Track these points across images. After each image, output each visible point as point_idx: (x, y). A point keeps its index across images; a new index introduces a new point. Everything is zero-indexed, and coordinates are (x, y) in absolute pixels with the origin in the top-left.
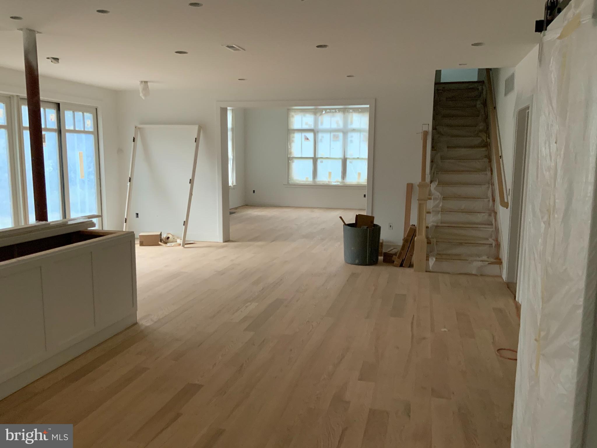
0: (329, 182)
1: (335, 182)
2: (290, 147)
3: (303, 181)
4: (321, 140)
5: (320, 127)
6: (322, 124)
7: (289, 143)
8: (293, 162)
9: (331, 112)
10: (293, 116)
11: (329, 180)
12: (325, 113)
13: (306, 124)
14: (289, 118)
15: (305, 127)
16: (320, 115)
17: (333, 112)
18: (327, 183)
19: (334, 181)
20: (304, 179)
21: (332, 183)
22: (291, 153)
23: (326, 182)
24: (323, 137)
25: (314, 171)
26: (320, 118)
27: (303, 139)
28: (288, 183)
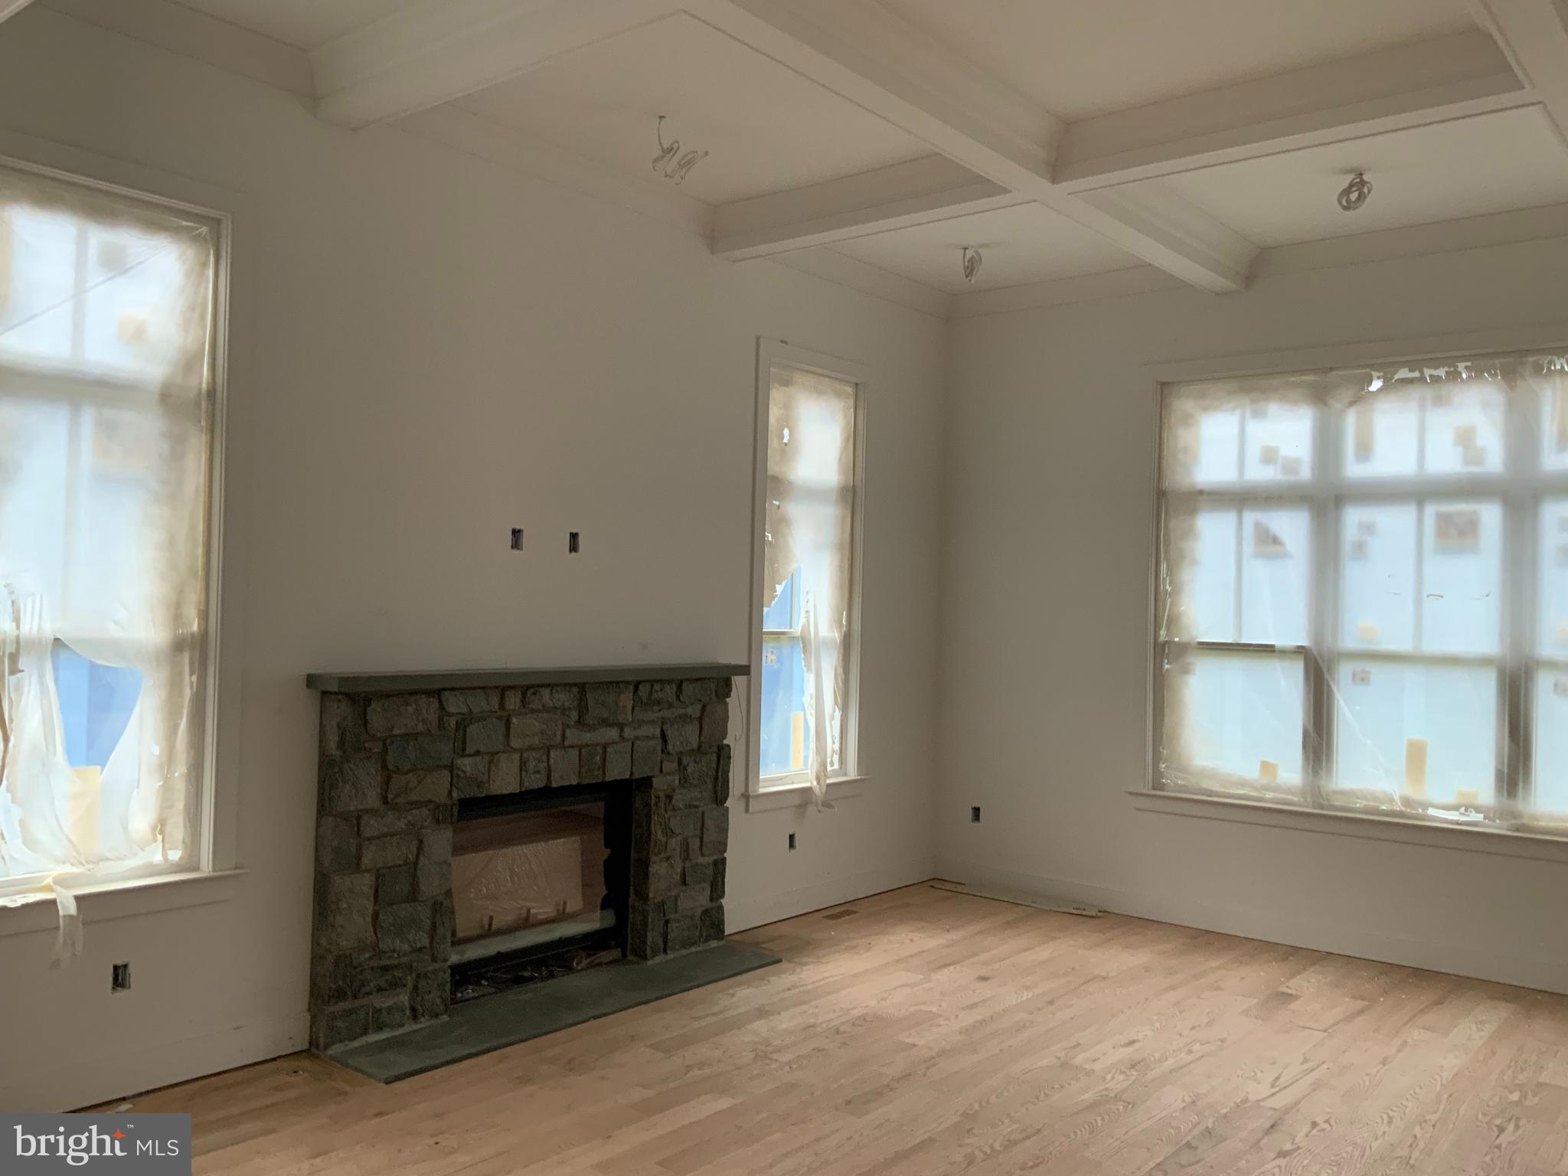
0: (1407, 802)
1: (1455, 808)
2: (1168, 587)
3: (1243, 784)
4: (1360, 548)
5: (1354, 470)
6: (1364, 450)
7: (1164, 566)
8: (1186, 670)
9: (1422, 379)
10: (1188, 420)
11: (1410, 792)
12: (1380, 390)
13: (1269, 456)
14: (1165, 435)
15: (1260, 474)
16: (1352, 403)
17: (1436, 379)
18: (1398, 807)
19: (1451, 799)
20: (1251, 772)
21: (1431, 812)
22: (1173, 621)
23: (1391, 800)
24: (1368, 528)
25: (1311, 729)
26: (1351, 420)
27: (1248, 547)
28: (1158, 786)
